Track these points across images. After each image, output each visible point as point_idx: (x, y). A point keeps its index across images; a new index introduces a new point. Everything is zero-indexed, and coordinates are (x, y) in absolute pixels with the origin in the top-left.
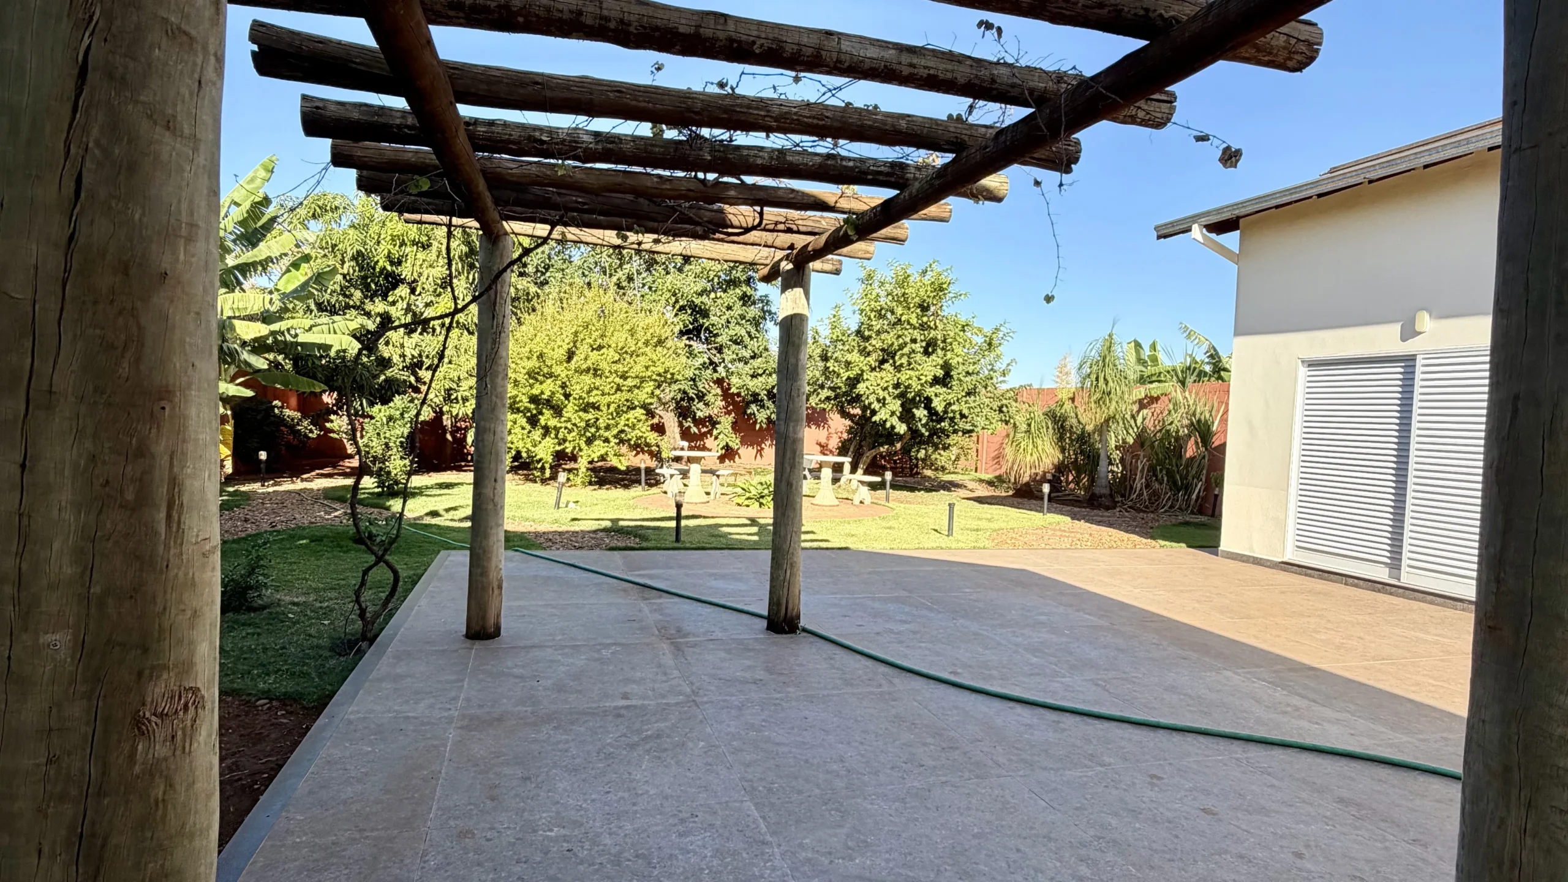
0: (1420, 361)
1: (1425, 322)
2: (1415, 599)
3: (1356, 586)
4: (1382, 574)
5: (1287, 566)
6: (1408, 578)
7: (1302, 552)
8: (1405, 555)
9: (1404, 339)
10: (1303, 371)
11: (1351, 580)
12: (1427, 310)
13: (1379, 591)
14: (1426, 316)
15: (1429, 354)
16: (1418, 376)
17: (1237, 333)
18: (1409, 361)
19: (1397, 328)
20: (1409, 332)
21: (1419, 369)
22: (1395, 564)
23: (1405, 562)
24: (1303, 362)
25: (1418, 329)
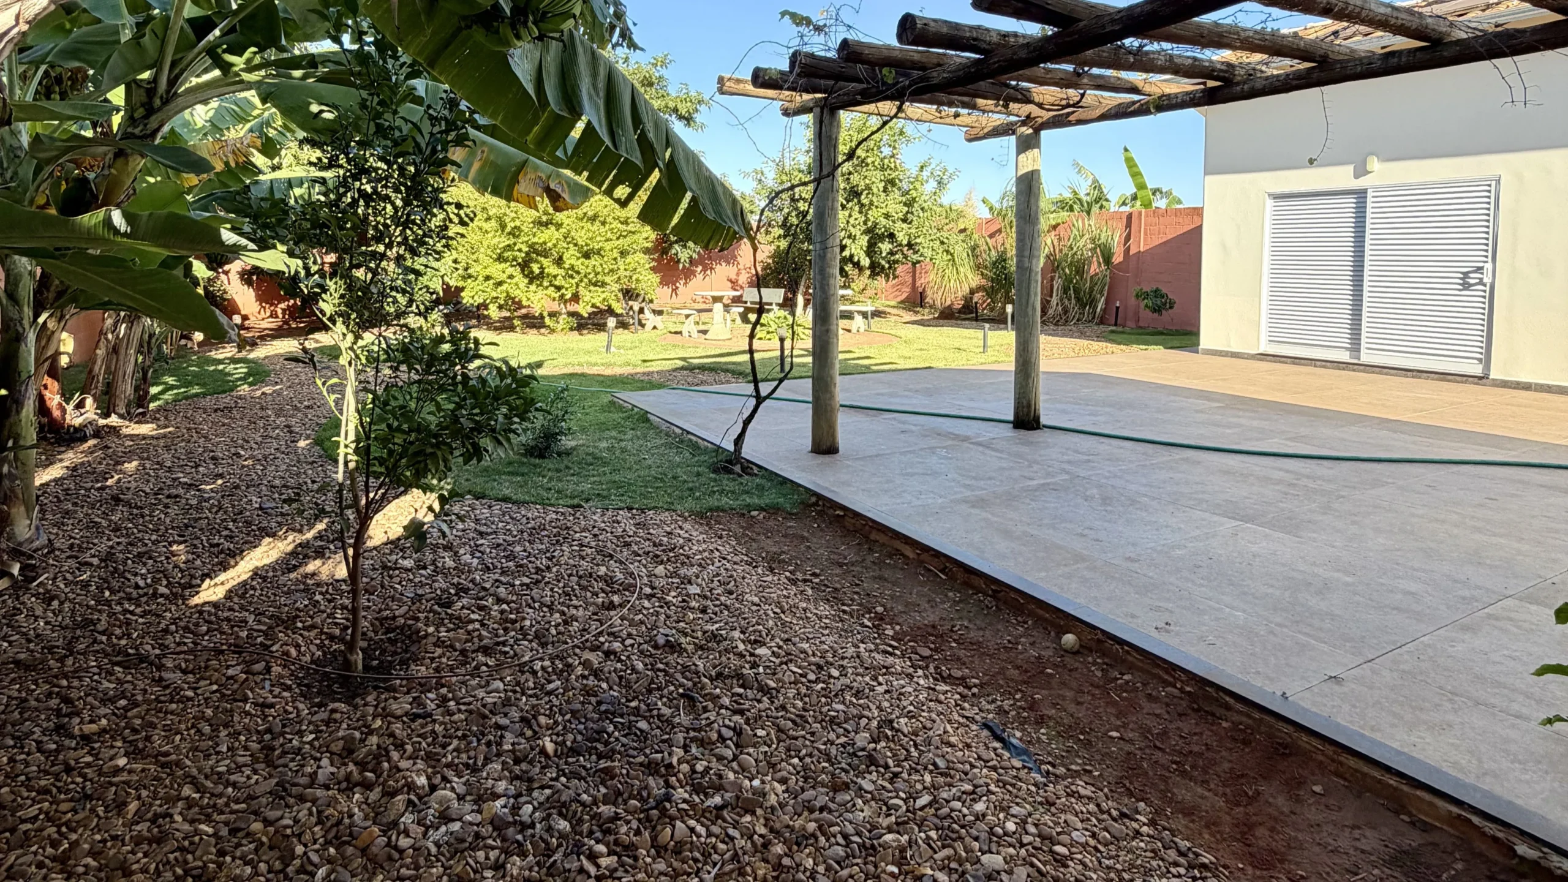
0: (1370, 194)
1: (1374, 164)
2: (1373, 372)
3: (1324, 367)
4: (1345, 356)
5: (1263, 357)
6: (1366, 358)
7: (1273, 345)
8: (1364, 340)
9: (1356, 176)
10: (1270, 203)
11: (1318, 363)
12: (1373, 154)
13: (1344, 369)
14: (1375, 159)
15: (1377, 188)
16: (1369, 205)
17: (1206, 173)
18: (1361, 195)
19: (1350, 168)
20: (1361, 171)
21: (1369, 199)
22: (1355, 346)
23: (1363, 345)
24: (1269, 195)
25: (1369, 169)
